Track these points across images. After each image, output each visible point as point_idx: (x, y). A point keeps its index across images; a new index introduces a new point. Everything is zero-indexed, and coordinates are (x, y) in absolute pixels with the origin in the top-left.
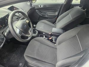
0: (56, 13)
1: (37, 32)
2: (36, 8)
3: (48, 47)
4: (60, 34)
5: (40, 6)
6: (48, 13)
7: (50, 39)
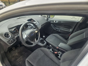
0: (70, 30)
1: (46, 42)
2: (52, 22)
3: (51, 60)
4: (67, 51)
5: (56, 21)
6: (62, 28)
7: (55, 53)
